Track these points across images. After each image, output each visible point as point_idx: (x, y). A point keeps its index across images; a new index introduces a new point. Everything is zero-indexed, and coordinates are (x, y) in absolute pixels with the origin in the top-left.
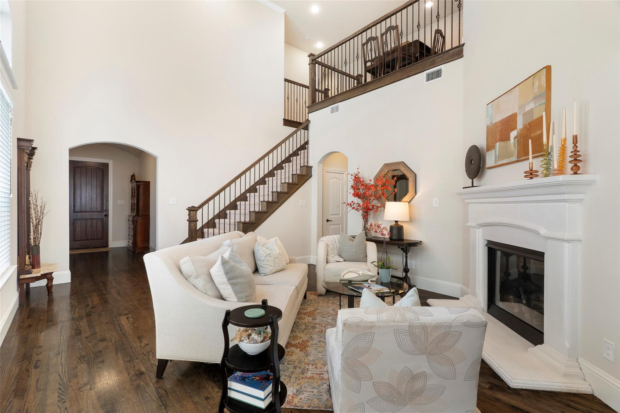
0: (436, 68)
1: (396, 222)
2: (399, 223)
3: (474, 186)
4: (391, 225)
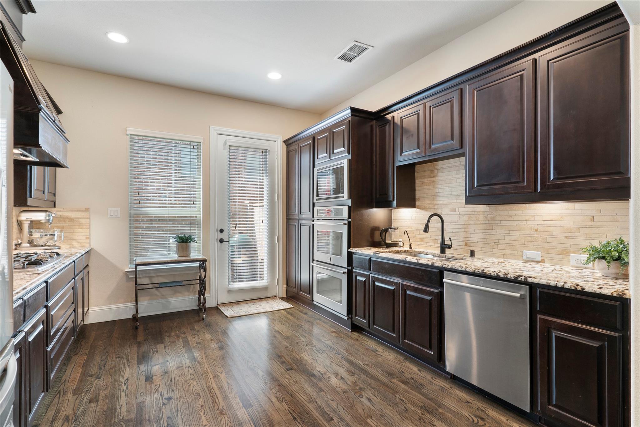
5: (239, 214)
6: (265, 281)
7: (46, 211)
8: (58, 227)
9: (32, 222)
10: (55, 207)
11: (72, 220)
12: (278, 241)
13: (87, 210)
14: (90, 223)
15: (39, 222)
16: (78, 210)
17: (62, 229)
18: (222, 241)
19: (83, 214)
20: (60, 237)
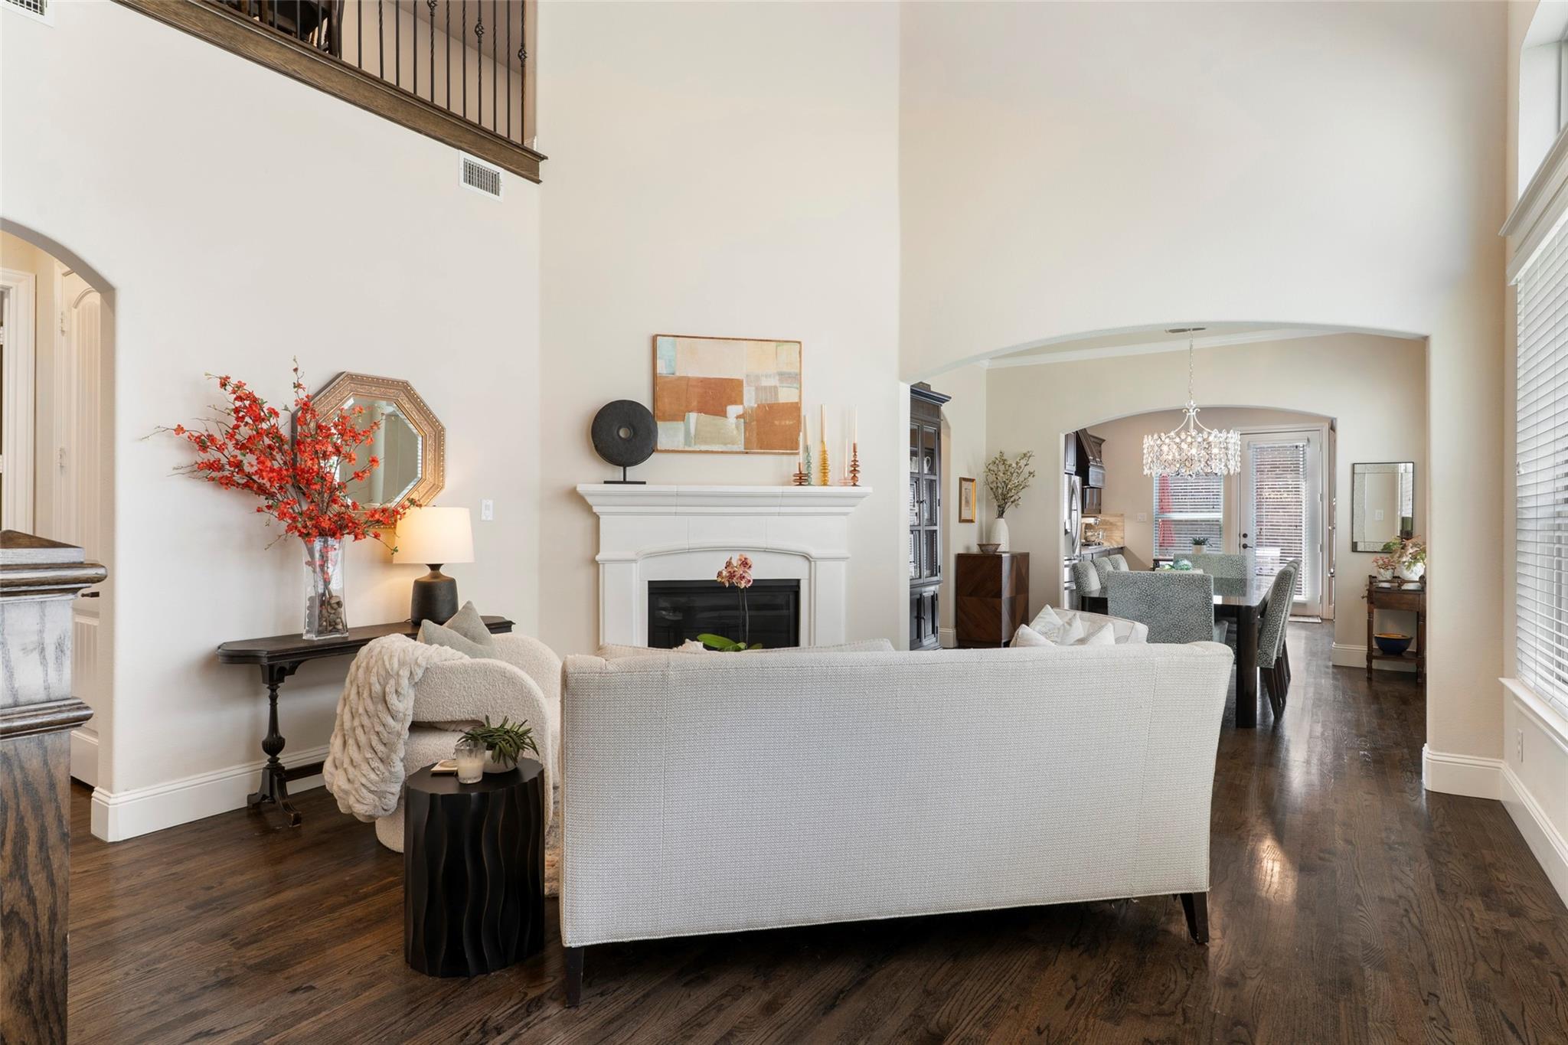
0: (479, 159)
1: (435, 567)
2: (442, 570)
3: (627, 480)
4: (417, 578)
5: (1266, 525)
6: (1303, 596)
7: (1094, 517)
8: (1102, 529)
9: (1087, 524)
10: (1100, 513)
11: (1111, 524)
12: (1321, 550)
13: (1122, 515)
14: (1124, 526)
15: (1090, 524)
16: (1116, 516)
17: (1105, 530)
18: (1245, 546)
19: (1118, 518)
20: (1103, 536)
